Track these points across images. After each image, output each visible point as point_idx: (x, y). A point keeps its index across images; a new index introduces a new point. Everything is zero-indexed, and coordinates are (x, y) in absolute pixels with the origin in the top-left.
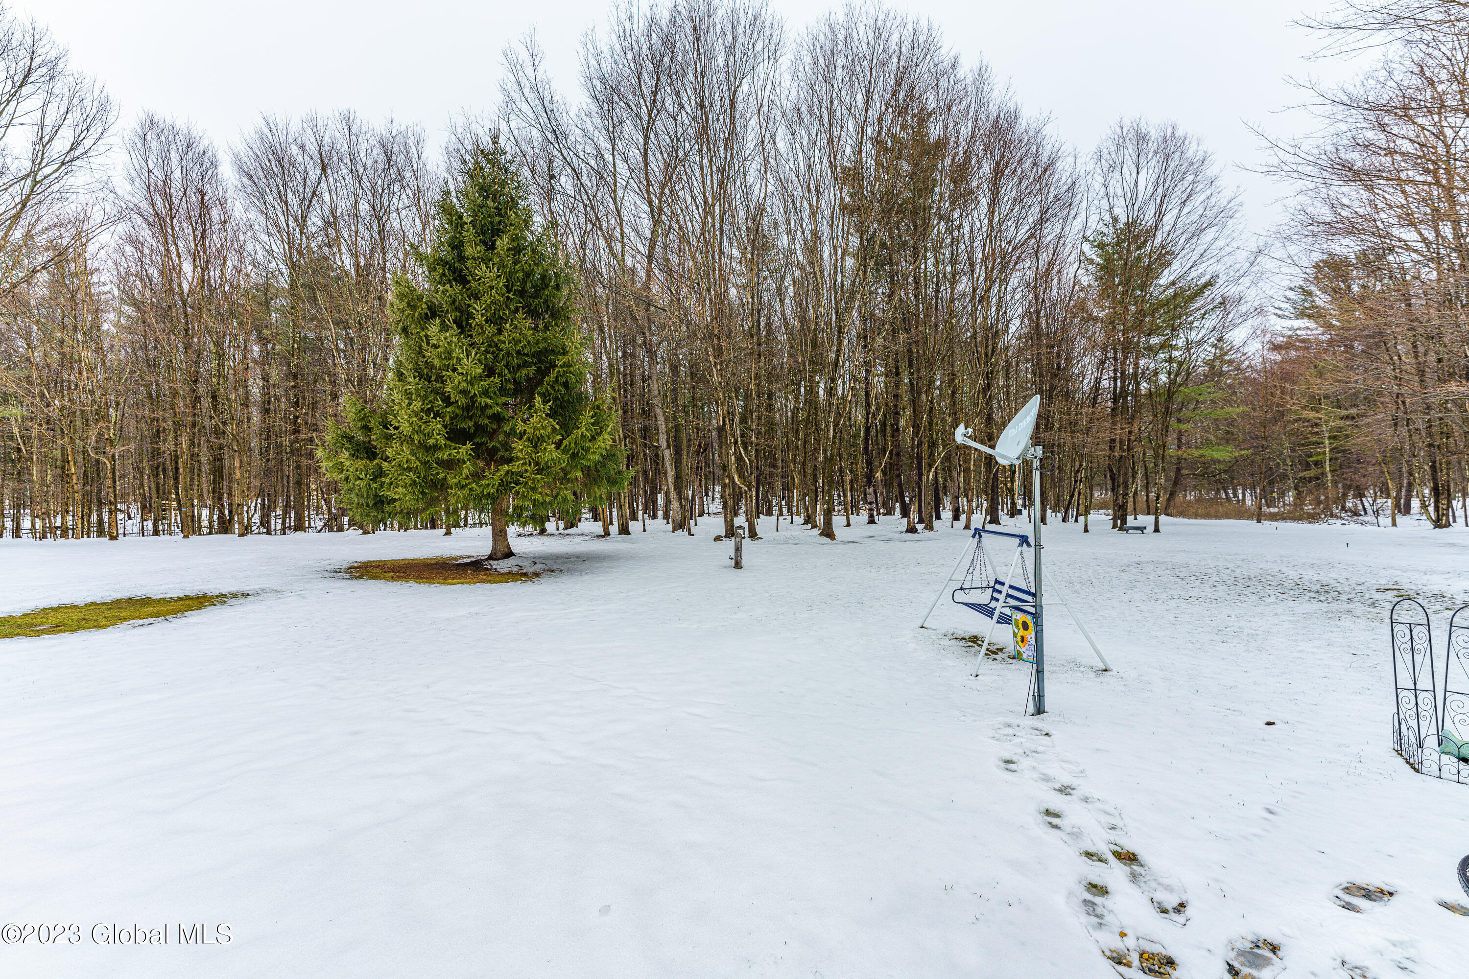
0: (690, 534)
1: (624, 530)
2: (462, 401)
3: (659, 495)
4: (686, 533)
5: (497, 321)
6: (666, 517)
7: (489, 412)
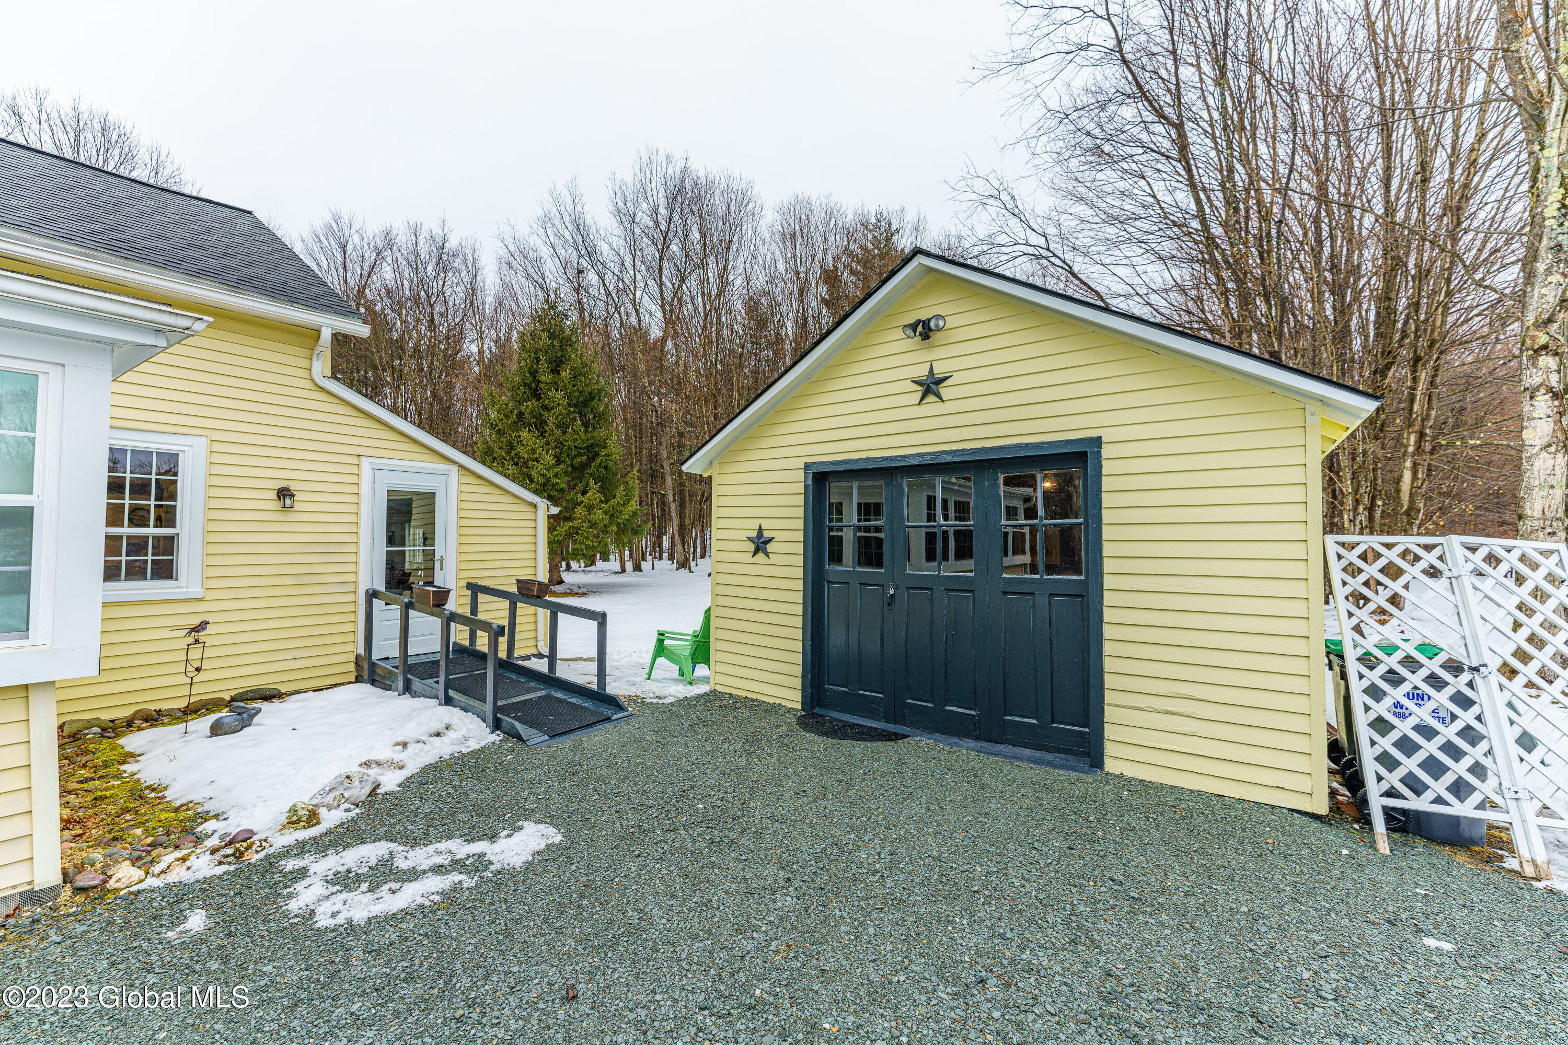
0: (690, 571)
1: (637, 568)
2: (541, 480)
3: (665, 537)
4: (687, 570)
5: (562, 426)
6: (671, 558)
7: (558, 487)
